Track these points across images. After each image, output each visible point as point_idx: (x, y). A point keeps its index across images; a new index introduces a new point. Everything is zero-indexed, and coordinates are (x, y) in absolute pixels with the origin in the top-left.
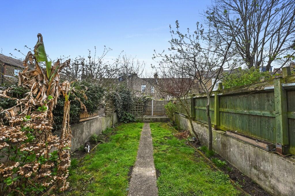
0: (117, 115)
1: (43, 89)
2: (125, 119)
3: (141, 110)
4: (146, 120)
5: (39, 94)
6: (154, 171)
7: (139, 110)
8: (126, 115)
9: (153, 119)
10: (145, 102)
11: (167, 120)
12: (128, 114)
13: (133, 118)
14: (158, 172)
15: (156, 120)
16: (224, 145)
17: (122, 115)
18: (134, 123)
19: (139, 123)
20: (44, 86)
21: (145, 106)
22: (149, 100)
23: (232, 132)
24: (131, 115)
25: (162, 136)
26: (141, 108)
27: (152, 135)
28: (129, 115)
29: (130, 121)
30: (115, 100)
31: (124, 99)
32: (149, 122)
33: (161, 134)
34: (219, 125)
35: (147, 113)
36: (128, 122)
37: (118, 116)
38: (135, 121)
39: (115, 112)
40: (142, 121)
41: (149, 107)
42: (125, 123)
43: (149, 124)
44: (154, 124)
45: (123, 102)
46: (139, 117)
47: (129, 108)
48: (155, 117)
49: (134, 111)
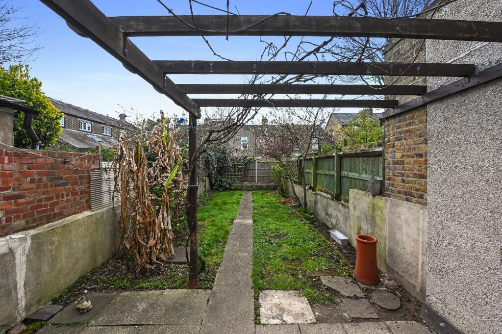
0: (210, 180)
1: (166, 155)
2: (220, 186)
3: (241, 175)
4: (247, 187)
5: (164, 158)
6: (251, 221)
7: (238, 175)
8: (221, 180)
9: (256, 186)
10: (246, 164)
11: (274, 188)
12: (223, 180)
13: (230, 185)
14: (254, 221)
15: (261, 188)
16: (315, 203)
17: (216, 181)
18: (232, 191)
19: (238, 191)
20: (166, 152)
21: (247, 170)
22: (251, 162)
23: (321, 191)
24: (227, 180)
25: (264, 202)
26: (241, 172)
27: (253, 201)
28: (225, 181)
29: (226, 189)
30: (209, 161)
31: (219, 160)
32: (252, 191)
33: (264, 201)
34: (316, 186)
35: (249, 179)
36: (223, 190)
37: (211, 182)
38: (233, 188)
39: (208, 176)
40: (242, 189)
41: (251, 171)
42: (220, 191)
43: (251, 192)
44: (258, 192)
45: (218, 164)
46: (238, 184)
47: (225, 171)
48: (260, 184)
49: (231, 175)
